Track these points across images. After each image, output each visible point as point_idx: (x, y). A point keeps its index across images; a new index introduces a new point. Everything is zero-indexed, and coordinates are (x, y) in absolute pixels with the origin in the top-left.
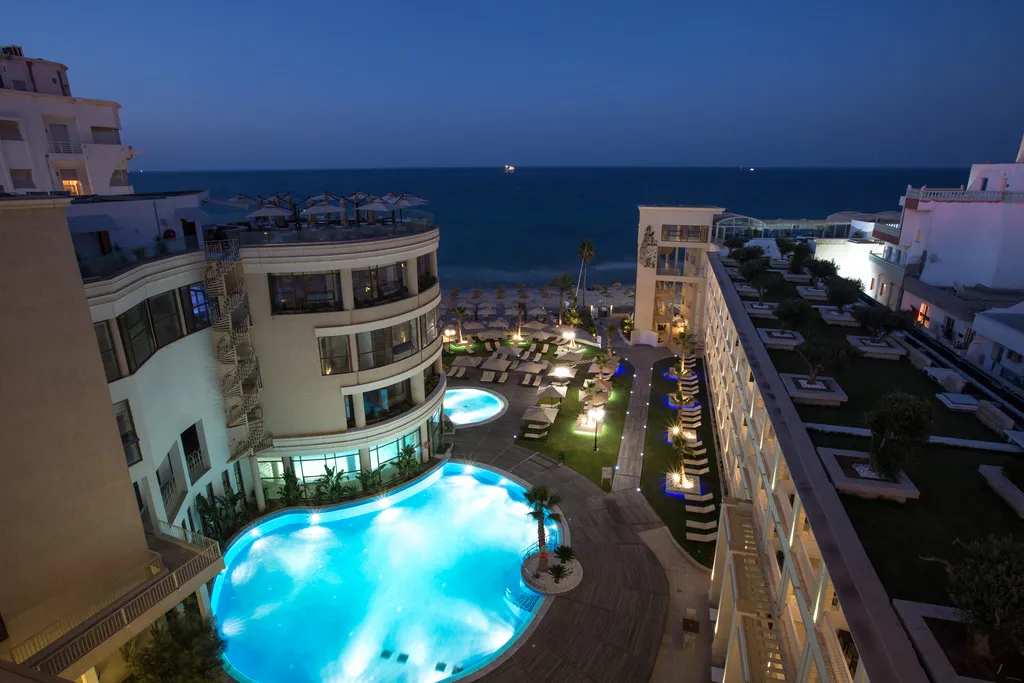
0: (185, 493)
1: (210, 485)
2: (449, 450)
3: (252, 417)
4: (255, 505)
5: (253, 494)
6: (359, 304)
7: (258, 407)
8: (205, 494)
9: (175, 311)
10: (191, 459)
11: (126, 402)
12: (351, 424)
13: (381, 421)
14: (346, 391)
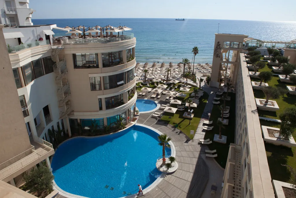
0: (44, 128)
1: (53, 126)
2: (136, 120)
3: (67, 104)
4: (68, 135)
5: (67, 131)
6: (104, 66)
7: (69, 101)
8: (51, 129)
9: (41, 66)
10: (46, 117)
11: (24, 96)
12: (101, 109)
13: (111, 108)
14: (99, 97)
